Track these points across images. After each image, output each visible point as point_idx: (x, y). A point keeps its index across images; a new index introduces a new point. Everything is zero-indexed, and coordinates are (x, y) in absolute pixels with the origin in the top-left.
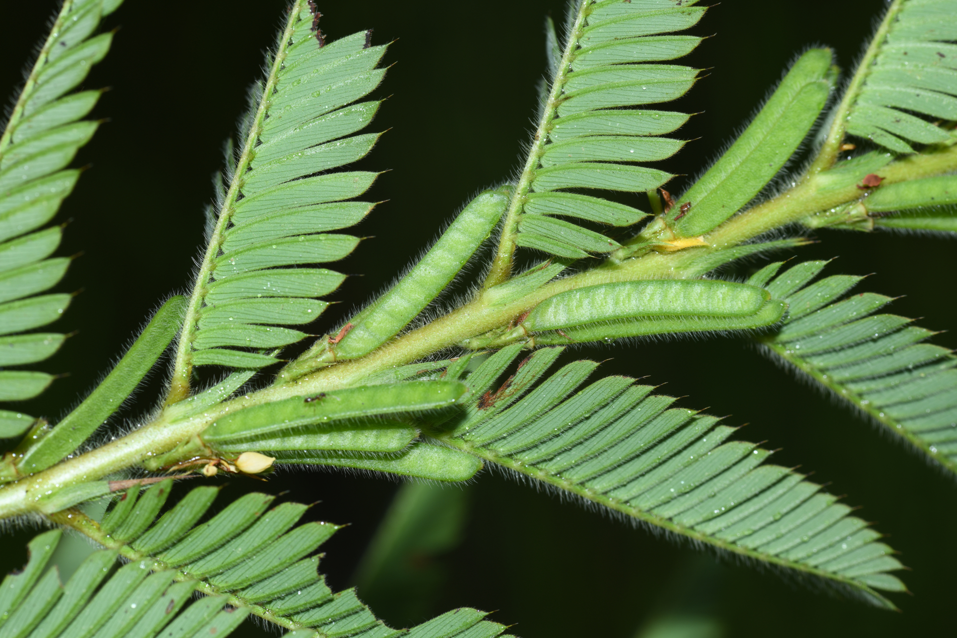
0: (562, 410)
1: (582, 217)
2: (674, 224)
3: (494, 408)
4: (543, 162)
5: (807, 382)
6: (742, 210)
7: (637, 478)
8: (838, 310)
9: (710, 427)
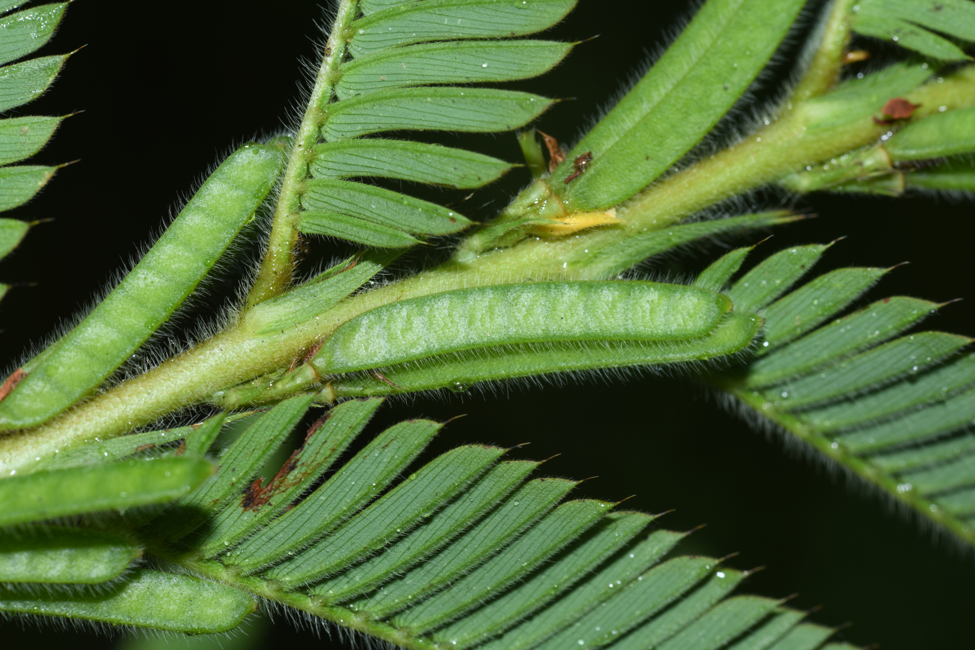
0: (385, 507)
1: (406, 178)
2: (565, 189)
3: (270, 508)
4: (339, 93)
5: (804, 455)
6: (679, 165)
7: (520, 623)
8: (849, 327)
9: (638, 530)
